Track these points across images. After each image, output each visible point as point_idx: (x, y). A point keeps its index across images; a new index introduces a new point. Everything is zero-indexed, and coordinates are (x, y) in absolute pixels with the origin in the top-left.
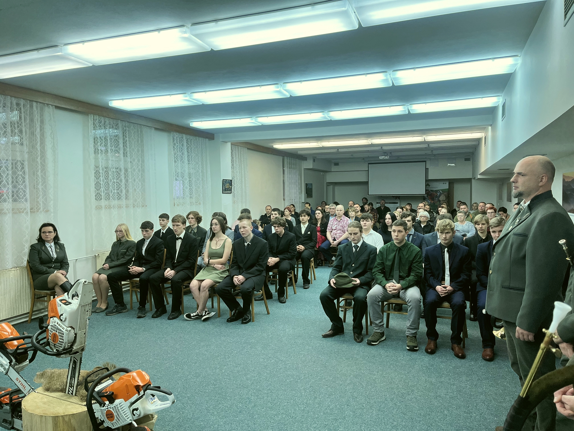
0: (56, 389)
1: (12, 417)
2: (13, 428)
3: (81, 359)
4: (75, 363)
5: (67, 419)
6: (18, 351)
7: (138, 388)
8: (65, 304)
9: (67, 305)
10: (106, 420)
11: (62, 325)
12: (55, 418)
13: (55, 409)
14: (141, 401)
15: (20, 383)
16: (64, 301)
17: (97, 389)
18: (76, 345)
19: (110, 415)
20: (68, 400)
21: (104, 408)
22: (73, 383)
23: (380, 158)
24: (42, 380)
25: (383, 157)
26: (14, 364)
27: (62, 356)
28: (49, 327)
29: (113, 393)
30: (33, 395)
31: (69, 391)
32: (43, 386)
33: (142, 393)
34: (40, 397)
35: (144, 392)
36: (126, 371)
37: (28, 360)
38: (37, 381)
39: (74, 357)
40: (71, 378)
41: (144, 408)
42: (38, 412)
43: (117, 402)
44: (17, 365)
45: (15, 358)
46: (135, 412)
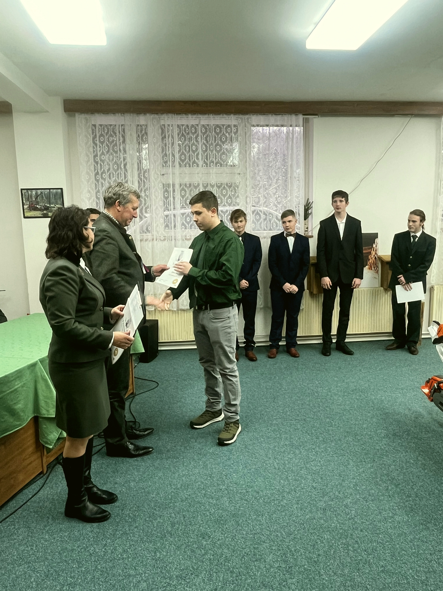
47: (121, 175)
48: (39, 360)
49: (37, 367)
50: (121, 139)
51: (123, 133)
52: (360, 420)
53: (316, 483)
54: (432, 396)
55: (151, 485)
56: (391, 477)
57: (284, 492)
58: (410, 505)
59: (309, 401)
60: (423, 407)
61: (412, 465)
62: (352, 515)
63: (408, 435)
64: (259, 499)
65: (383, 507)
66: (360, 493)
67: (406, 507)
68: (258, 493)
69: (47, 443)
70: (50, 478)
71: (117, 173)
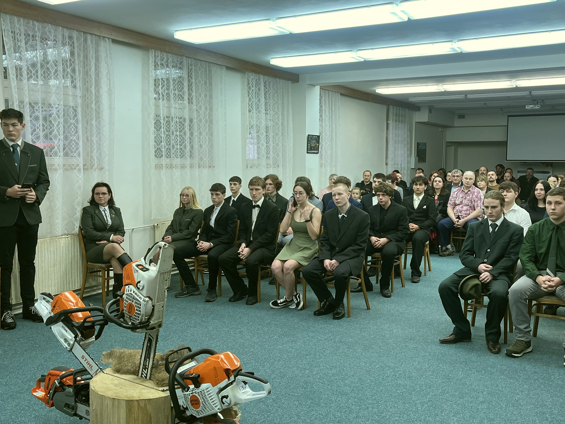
0: (128, 370)
1: (76, 402)
2: (76, 415)
3: (157, 336)
4: (150, 341)
5: (142, 404)
6: (86, 324)
7: (228, 372)
8: (142, 269)
9: (145, 271)
10: (190, 406)
11: (139, 294)
12: (130, 403)
13: (129, 392)
14: (233, 387)
15: (86, 361)
16: (140, 267)
17: (179, 371)
18: (153, 319)
19: (195, 402)
20: (142, 384)
21: (188, 392)
22: (147, 364)
23: (526, 108)
24: (110, 360)
25: (531, 106)
26: (80, 339)
27: (138, 330)
28: (124, 296)
29: (199, 376)
30: (101, 376)
31: (142, 374)
32: (112, 366)
33: (232, 378)
34: (110, 378)
35: (235, 378)
36: (211, 353)
37: (94, 337)
38: (105, 361)
39: (149, 335)
40: (145, 359)
41: (235, 397)
42: (110, 394)
43: (204, 386)
44: (83, 341)
45: (81, 333)
46: (224, 400)
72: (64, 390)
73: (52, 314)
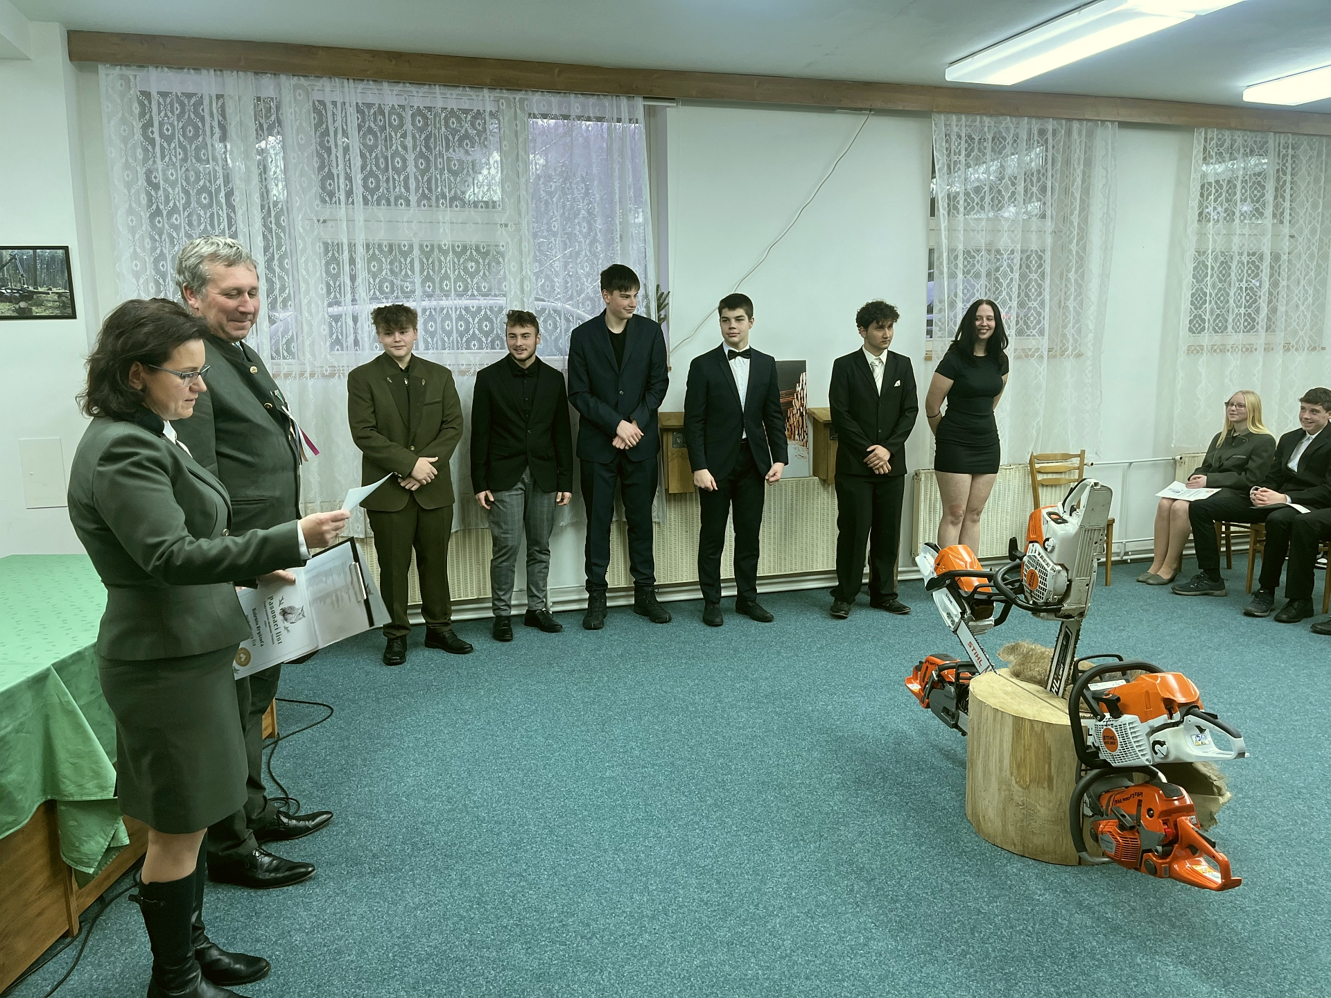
0: (1031, 677)
1: (957, 708)
2: (956, 726)
3: (1078, 631)
4: (1067, 637)
5: (1037, 728)
6: (976, 596)
7: (1170, 705)
8: (1055, 521)
9: (1060, 523)
10: (1103, 748)
11: (1047, 559)
12: (1018, 721)
13: (1022, 707)
14: (1175, 731)
15: (974, 651)
16: (1055, 516)
17: (1093, 687)
18: (1069, 601)
19: (1110, 739)
20: (1048, 700)
21: (1102, 723)
22: (1061, 673)
24: (1012, 658)
26: (969, 618)
27: (1042, 614)
28: (1025, 559)
29: (1118, 699)
30: (990, 676)
31: (1052, 686)
32: (1010, 666)
34: (1001, 682)
35: (1183, 718)
36: (1151, 669)
37: (991, 618)
38: (1003, 657)
39: (1066, 625)
40: (1057, 665)
41: (1177, 747)
42: (992, 702)
43: (1126, 718)
44: (972, 620)
45: (971, 609)
46: (1157, 747)
47: (219, 219)
48: (53, 665)
49: (50, 682)
50: (217, 130)
51: (221, 118)
52: (787, 756)
53: (708, 892)
54: (928, 698)
55: (343, 936)
56: (857, 867)
57: (643, 916)
58: (898, 916)
59: (678, 724)
60: (909, 720)
61: (895, 838)
62: (786, 950)
63: (884, 779)
64: (591, 938)
65: (846, 925)
66: (797, 904)
67: (890, 921)
68: (588, 925)
69: (81, 863)
70: (90, 943)
71: (208, 214)
72: (944, 687)
73: (935, 575)
